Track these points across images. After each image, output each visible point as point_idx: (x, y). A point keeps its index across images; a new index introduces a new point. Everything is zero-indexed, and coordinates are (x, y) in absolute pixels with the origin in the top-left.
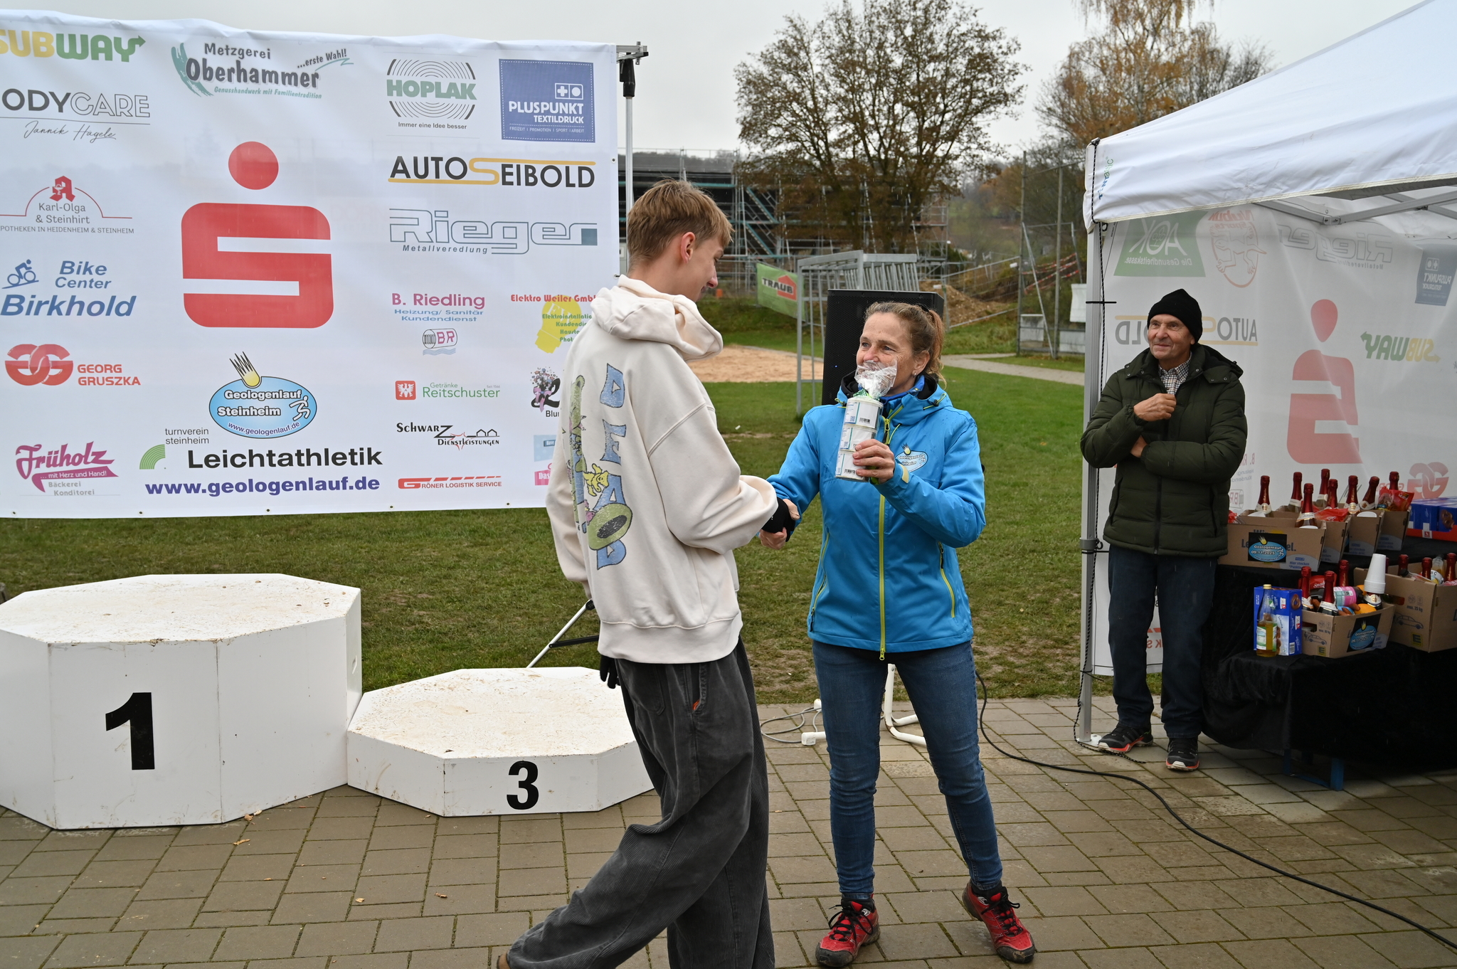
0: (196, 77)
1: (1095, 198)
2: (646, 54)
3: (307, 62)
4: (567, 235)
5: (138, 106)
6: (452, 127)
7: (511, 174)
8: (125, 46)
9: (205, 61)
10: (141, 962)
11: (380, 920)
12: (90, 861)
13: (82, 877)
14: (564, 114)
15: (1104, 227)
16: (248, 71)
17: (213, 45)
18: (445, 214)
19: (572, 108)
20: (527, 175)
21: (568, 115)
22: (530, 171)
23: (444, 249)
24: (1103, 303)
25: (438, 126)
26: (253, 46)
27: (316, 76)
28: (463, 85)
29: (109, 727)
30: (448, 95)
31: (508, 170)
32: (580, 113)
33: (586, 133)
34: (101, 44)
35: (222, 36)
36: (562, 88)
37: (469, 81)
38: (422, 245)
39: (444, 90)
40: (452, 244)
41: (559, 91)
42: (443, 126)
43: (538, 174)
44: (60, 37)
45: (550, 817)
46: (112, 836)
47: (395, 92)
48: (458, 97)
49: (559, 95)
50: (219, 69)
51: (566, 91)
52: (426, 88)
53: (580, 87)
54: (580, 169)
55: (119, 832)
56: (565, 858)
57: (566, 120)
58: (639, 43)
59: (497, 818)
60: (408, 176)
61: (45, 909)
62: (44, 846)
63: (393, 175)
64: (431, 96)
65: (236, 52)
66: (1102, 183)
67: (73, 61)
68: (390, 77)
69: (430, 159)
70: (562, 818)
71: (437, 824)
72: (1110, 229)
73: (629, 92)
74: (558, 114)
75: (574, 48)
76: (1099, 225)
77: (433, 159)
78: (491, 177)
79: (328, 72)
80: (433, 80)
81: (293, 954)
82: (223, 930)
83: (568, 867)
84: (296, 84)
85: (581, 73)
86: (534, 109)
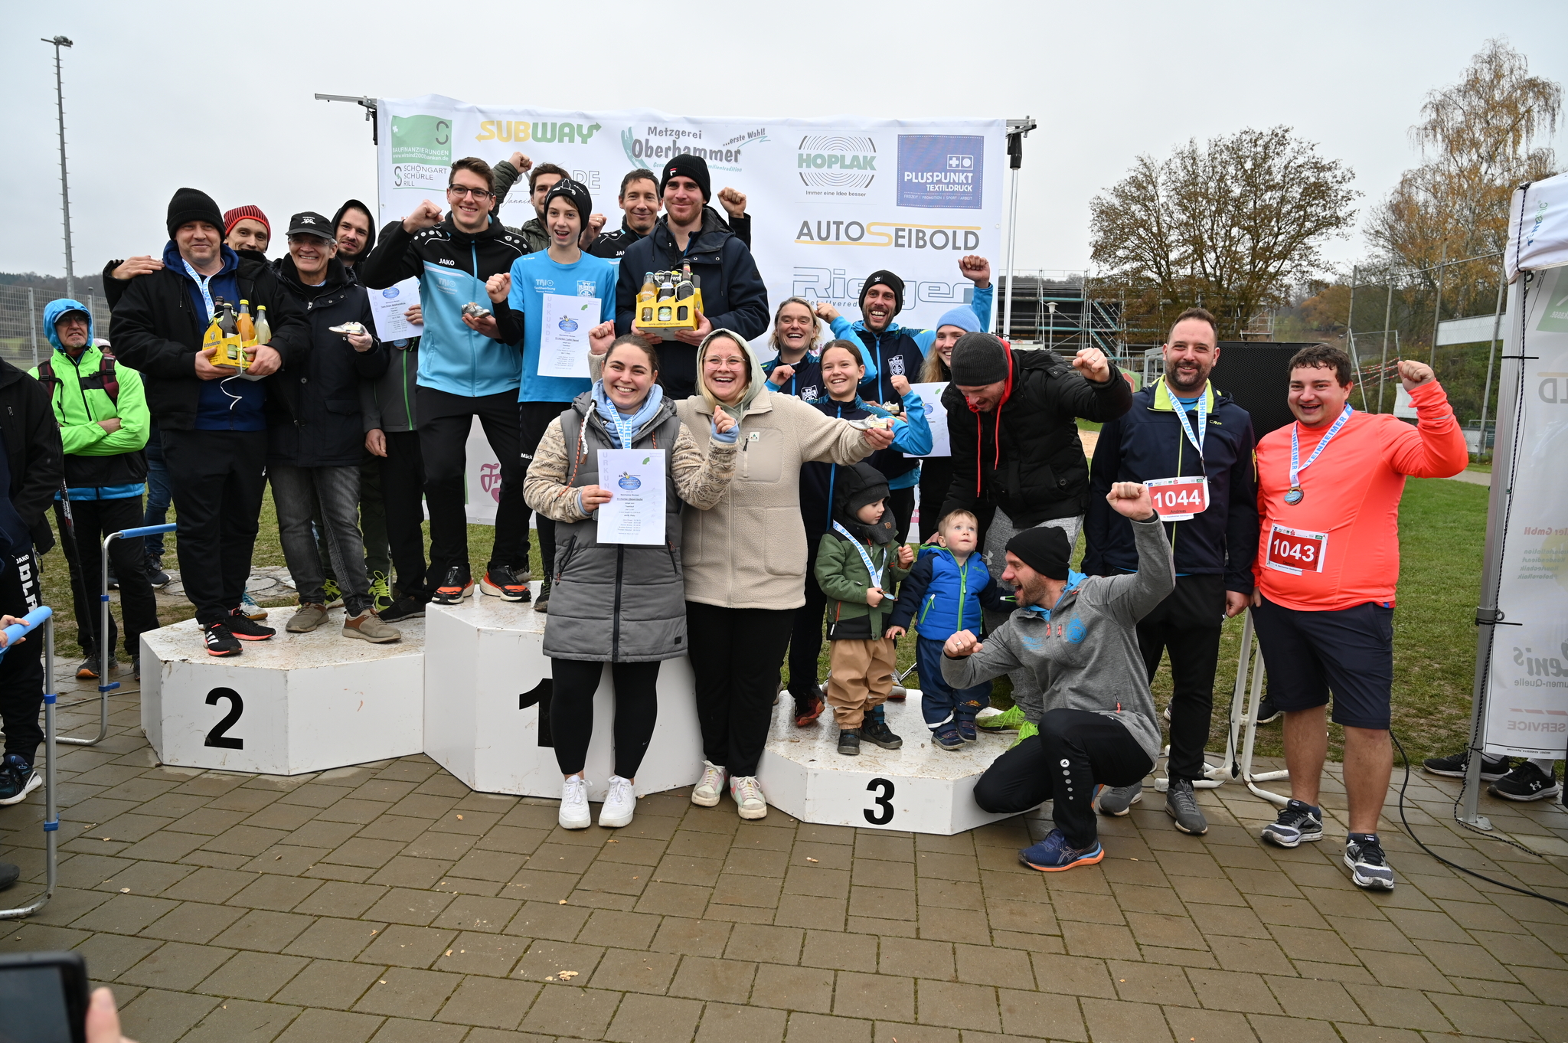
0: (639, 155)
1: (1521, 246)
2: (1034, 127)
3: (731, 141)
4: (951, 293)
5: (592, 179)
6: (853, 194)
7: (903, 237)
8: (585, 131)
9: (647, 141)
10: (513, 933)
11: (736, 922)
12: (496, 824)
13: (487, 839)
14: (954, 183)
15: (1529, 277)
16: (682, 149)
17: (655, 128)
18: (843, 272)
19: (962, 178)
20: (918, 239)
21: (958, 184)
22: (921, 235)
23: (839, 304)
24: (1523, 358)
25: (841, 194)
26: (688, 128)
27: (738, 152)
28: (865, 158)
29: (522, 706)
30: (851, 166)
31: (900, 233)
32: (970, 182)
33: (974, 200)
34: (567, 130)
35: (664, 122)
36: (954, 159)
37: (870, 154)
38: (820, 300)
39: (848, 162)
40: (847, 300)
41: (951, 162)
42: (845, 194)
43: (927, 238)
44: (535, 125)
45: (904, 835)
46: (518, 803)
47: (804, 164)
48: (859, 167)
49: (951, 166)
50: (658, 147)
51: (957, 162)
52: (831, 161)
53: (970, 158)
54: (967, 233)
55: (524, 800)
56: (916, 881)
57: (956, 188)
58: (1028, 117)
59: (854, 830)
60: (812, 238)
61: (447, 865)
62: (463, 804)
63: (799, 237)
64: (836, 167)
65: (674, 133)
66: (1532, 228)
67: (544, 144)
68: (801, 152)
69: (832, 223)
70: (915, 838)
71: (797, 828)
72: (1536, 279)
73: (1015, 164)
74: (949, 183)
75: (967, 124)
76: (1526, 275)
77: (834, 223)
78: (885, 240)
79: (748, 148)
80: (838, 153)
81: (649, 946)
82: (591, 910)
83: (919, 892)
84: (721, 160)
85: (972, 145)
86: (928, 179)
